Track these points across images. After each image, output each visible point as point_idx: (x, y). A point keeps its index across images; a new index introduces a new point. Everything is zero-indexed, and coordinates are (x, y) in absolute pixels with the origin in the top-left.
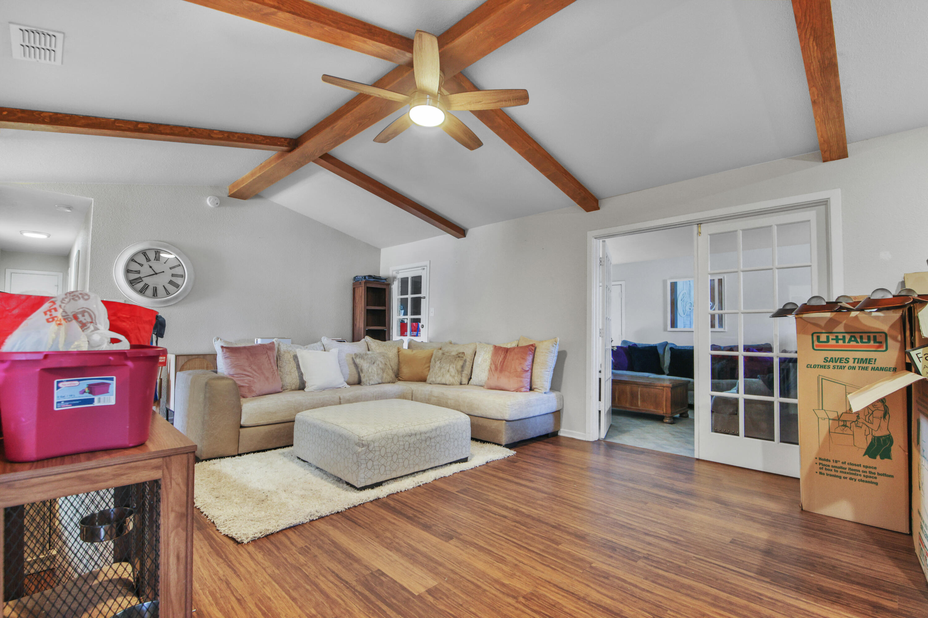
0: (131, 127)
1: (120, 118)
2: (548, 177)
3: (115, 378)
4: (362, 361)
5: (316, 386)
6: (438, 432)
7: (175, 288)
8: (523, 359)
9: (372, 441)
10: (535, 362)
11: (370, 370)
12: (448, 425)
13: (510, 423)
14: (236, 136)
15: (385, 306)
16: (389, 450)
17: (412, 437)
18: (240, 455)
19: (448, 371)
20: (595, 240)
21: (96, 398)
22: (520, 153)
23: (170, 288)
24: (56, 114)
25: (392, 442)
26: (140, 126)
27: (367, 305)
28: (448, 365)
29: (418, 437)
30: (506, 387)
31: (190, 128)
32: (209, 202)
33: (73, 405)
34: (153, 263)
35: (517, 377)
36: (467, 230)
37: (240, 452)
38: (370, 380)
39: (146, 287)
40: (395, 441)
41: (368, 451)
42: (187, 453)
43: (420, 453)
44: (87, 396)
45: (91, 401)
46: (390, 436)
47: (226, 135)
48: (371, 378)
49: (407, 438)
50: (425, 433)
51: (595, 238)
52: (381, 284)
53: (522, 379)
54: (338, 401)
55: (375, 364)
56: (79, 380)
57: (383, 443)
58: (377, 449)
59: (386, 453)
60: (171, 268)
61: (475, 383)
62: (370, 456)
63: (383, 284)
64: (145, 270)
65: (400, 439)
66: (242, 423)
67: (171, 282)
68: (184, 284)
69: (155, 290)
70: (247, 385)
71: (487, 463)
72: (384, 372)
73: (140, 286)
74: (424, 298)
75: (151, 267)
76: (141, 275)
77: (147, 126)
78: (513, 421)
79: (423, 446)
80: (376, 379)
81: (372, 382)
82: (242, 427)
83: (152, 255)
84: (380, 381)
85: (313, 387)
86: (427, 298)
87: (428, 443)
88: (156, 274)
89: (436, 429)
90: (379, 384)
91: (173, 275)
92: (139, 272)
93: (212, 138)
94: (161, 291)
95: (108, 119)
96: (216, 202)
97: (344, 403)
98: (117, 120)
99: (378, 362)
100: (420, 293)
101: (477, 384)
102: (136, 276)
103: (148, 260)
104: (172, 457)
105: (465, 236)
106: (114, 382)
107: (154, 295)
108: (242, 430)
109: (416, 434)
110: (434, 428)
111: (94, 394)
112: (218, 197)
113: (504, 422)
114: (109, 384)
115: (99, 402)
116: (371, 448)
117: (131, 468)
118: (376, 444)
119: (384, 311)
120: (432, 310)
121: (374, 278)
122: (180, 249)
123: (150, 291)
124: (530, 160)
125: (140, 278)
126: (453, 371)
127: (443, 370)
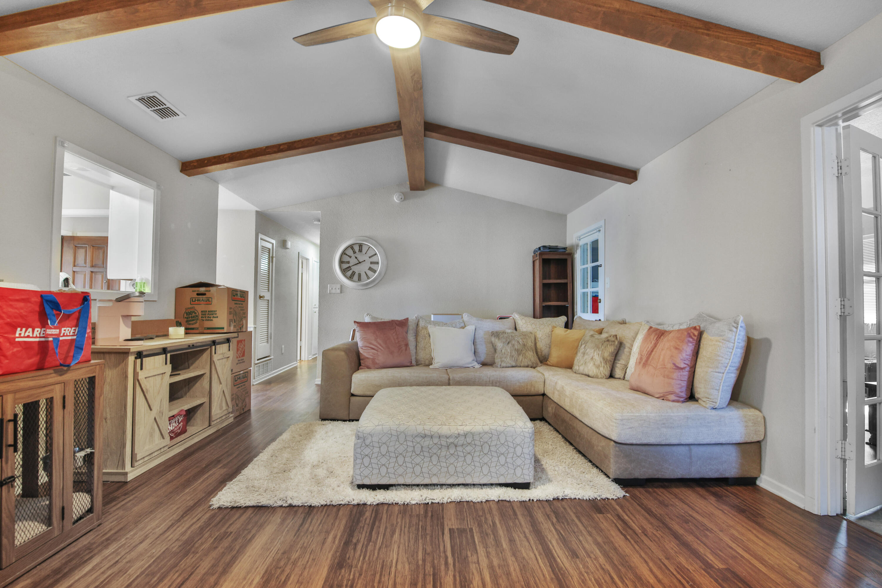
0: (276, 150)
1: (269, 145)
2: (672, 46)
4: (497, 340)
5: (440, 364)
6: (469, 440)
7: (373, 273)
8: (677, 349)
9: (369, 434)
10: (700, 356)
11: (503, 351)
12: (486, 433)
14: (351, 133)
15: (567, 278)
16: (391, 449)
17: (426, 439)
18: (349, 421)
19: (592, 358)
20: (819, 129)
22: (596, 27)
23: (370, 273)
24: (232, 154)
25: (398, 440)
26: (281, 147)
27: (543, 279)
28: (593, 351)
29: (436, 440)
31: (316, 138)
32: (396, 199)
34: (358, 255)
35: (665, 377)
36: (638, 171)
37: (350, 418)
38: (502, 361)
39: (353, 273)
40: (402, 440)
41: (364, 445)
43: (439, 461)
46: (394, 433)
47: (343, 135)
48: (503, 359)
49: (418, 439)
50: (447, 437)
51: (820, 126)
52: (560, 254)
53: (671, 380)
54: (447, 381)
55: (510, 345)
57: (384, 439)
58: (376, 445)
59: (388, 451)
60: (370, 257)
61: (628, 379)
62: (367, 451)
63: (564, 253)
64: (353, 261)
65: (407, 439)
66: (352, 391)
67: (370, 269)
68: (379, 268)
69: (360, 275)
70: (372, 357)
72: (519, 355)
73: (349, 273)
74: (601, 266)
75: (356, 258)
76: (350, 265)
77: (286, 146)
78: (632, 445)
79: (443, 454)
80: (509, 361)
81: (504, 364)
82: (353, 395)
83: (357, 248)
84: (514, 364)
85: (438, 364)
86: (603, 266)
87: (452, 451)
88: (360, 263)
89: (465, 435)
90: (513, 367)
91: (371, 263)
92: (348, 262)
93: (332, 141)
94: (363, 276)
95: (260, 149)
96: (400, 197)
97: (453, 385)
98: (267, 147)
99: (513, 342)
100: (598, 260)
102: (347, 265)
103: (354, 252)
105: (637, 180)
107: (359, 280)
108: (353, 399)
109: (432, 437)
110: (462, 432)
112: (403, 193)
113: (612, 443)
116: (368, 442)
118: (375, 439)
119: (566, 284)
120: (607, 280)
121: (549, 248)
122: (376, 241)
123: (356, 277)
124: (622, 32)
125: (349, 267)
126: (598, 359)
127: (586, 357)
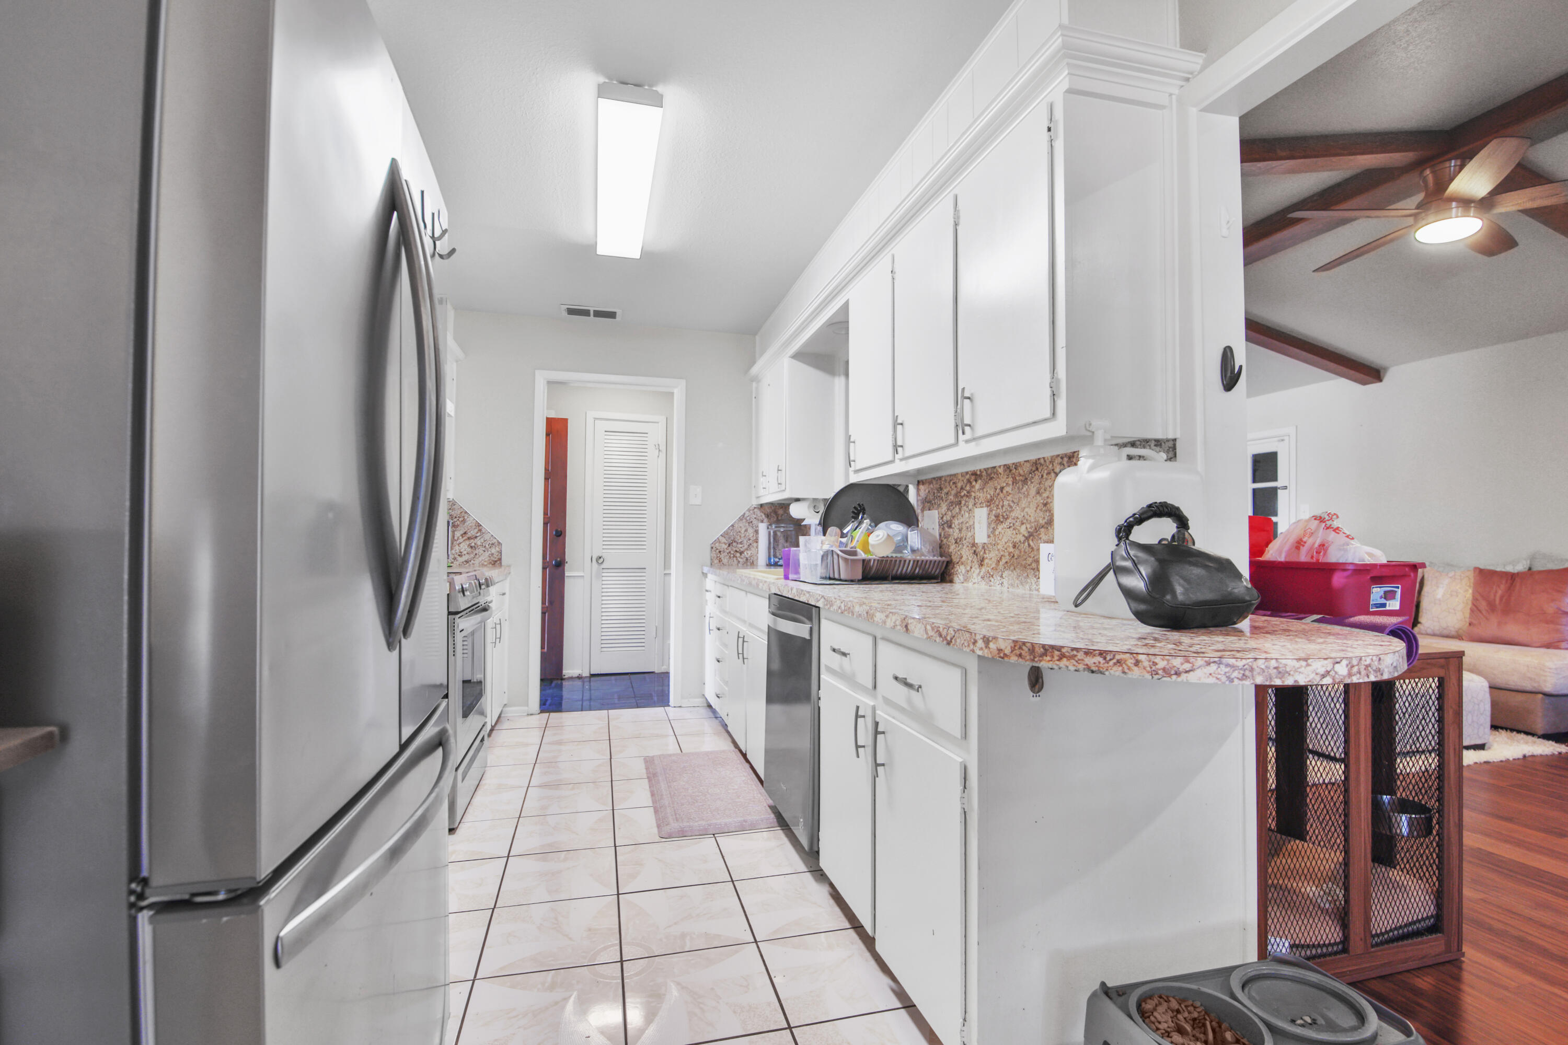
3: (1400, 586)
8: (1559, 591)
13: (1552, 698)
21: (1388, 603)
30: (1521, 639)
33: (1377, 607)
35: (1547, 622)
36: (1386, 369)
42: (1458, 657)
44: (1383, 601)
45: (1384, 605)
53: (1559, 627)
56: (1380, 587)
61: (1429, 631)
71: (1525, 756)
74: (1285, 488)
86: (1292, 488)
100: (1275, 479)
101: (1438, 632)
104: (1451, 659)
105: (1381, 380)
106: (1400, 590)
111: (1387, 600)
113: (1540, 696)
114: (1396, 591)
115: (1389, 606)
117: (1428, 664)
